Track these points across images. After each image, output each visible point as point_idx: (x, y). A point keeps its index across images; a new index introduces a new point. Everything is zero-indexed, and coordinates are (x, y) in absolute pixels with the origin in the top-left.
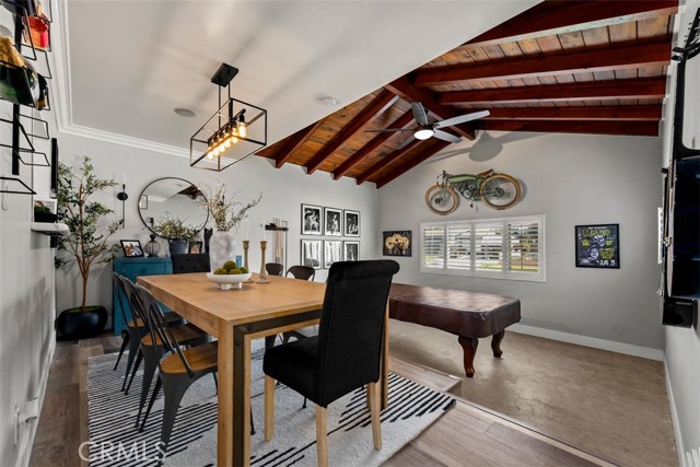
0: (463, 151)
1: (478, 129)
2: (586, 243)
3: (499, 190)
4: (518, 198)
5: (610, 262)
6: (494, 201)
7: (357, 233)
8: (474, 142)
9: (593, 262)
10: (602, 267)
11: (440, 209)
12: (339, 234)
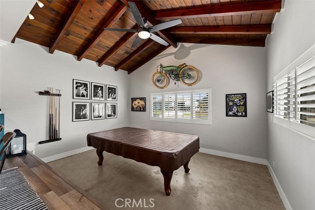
0: (171, 54)
1: (179, 42)
2: (231, 104)
3: (189, 75)
4: (198, 79)
5: (242, 114)
6: (187, 81)
7: (115, 98)
8: (177, 49)
9: (234, 113)
10: (238, 116)
11: (160, 86)
12: (103, 99)
